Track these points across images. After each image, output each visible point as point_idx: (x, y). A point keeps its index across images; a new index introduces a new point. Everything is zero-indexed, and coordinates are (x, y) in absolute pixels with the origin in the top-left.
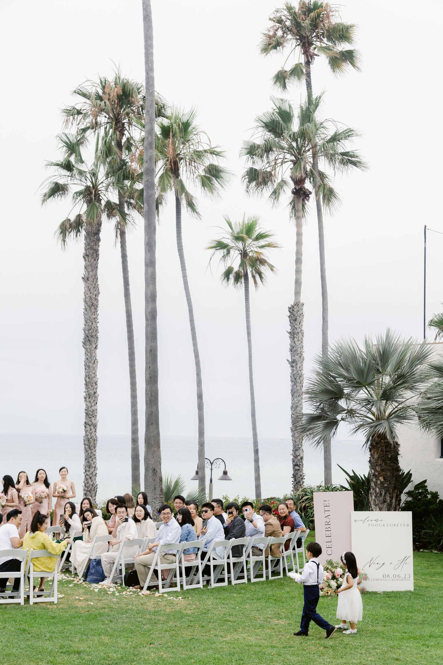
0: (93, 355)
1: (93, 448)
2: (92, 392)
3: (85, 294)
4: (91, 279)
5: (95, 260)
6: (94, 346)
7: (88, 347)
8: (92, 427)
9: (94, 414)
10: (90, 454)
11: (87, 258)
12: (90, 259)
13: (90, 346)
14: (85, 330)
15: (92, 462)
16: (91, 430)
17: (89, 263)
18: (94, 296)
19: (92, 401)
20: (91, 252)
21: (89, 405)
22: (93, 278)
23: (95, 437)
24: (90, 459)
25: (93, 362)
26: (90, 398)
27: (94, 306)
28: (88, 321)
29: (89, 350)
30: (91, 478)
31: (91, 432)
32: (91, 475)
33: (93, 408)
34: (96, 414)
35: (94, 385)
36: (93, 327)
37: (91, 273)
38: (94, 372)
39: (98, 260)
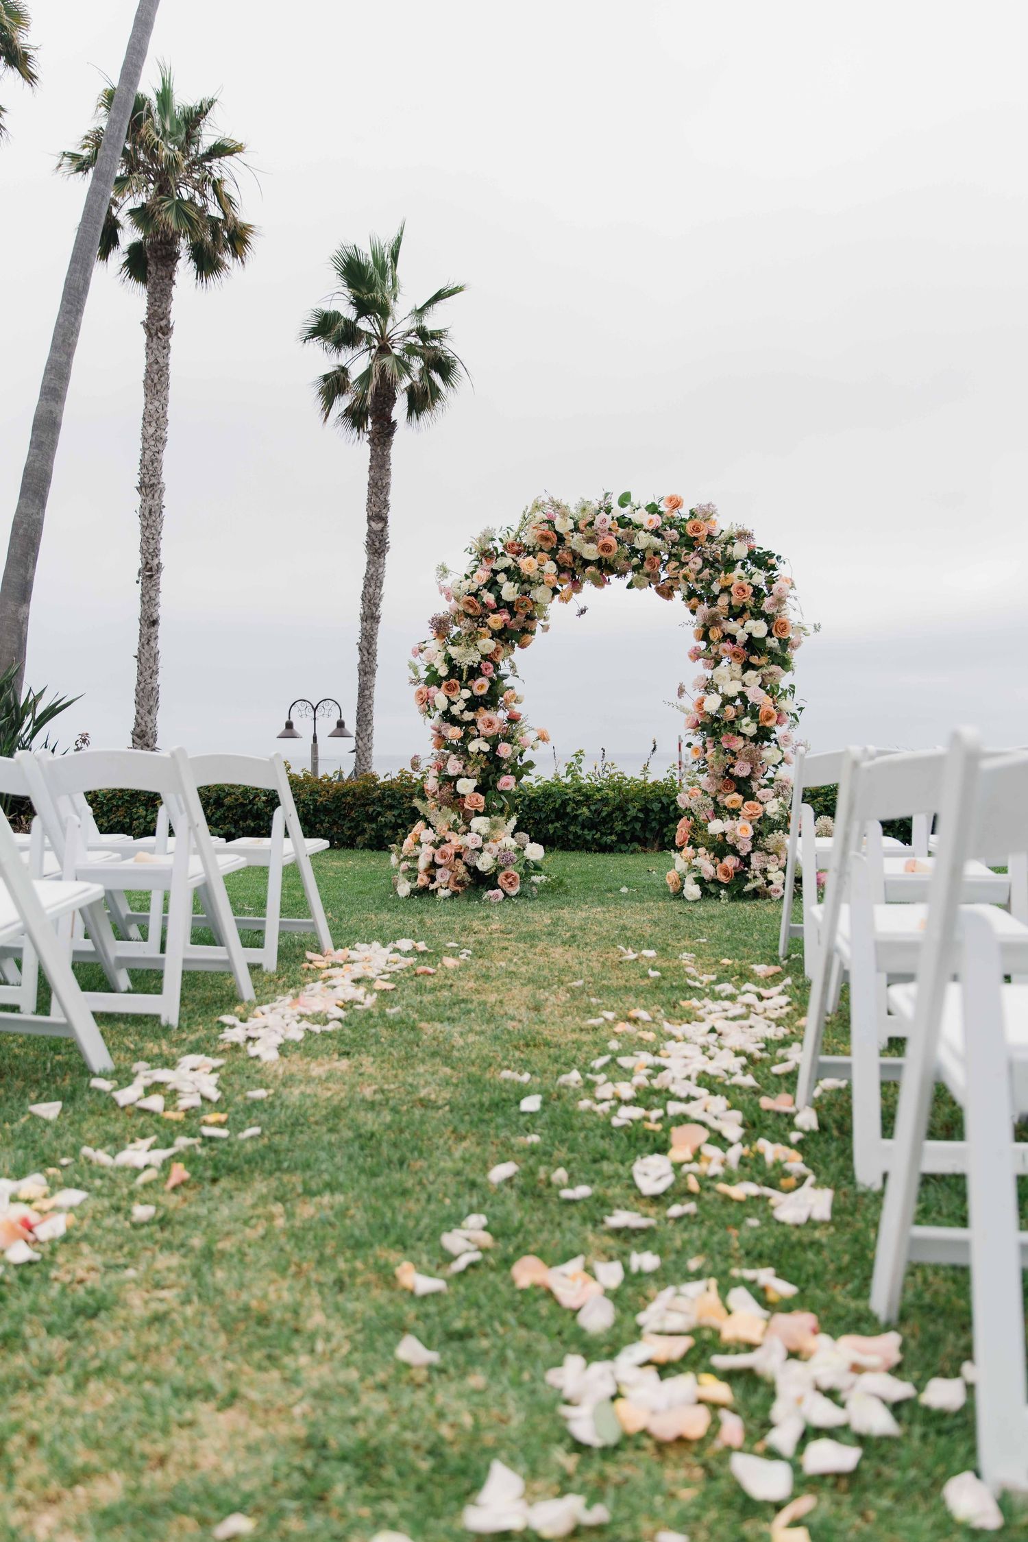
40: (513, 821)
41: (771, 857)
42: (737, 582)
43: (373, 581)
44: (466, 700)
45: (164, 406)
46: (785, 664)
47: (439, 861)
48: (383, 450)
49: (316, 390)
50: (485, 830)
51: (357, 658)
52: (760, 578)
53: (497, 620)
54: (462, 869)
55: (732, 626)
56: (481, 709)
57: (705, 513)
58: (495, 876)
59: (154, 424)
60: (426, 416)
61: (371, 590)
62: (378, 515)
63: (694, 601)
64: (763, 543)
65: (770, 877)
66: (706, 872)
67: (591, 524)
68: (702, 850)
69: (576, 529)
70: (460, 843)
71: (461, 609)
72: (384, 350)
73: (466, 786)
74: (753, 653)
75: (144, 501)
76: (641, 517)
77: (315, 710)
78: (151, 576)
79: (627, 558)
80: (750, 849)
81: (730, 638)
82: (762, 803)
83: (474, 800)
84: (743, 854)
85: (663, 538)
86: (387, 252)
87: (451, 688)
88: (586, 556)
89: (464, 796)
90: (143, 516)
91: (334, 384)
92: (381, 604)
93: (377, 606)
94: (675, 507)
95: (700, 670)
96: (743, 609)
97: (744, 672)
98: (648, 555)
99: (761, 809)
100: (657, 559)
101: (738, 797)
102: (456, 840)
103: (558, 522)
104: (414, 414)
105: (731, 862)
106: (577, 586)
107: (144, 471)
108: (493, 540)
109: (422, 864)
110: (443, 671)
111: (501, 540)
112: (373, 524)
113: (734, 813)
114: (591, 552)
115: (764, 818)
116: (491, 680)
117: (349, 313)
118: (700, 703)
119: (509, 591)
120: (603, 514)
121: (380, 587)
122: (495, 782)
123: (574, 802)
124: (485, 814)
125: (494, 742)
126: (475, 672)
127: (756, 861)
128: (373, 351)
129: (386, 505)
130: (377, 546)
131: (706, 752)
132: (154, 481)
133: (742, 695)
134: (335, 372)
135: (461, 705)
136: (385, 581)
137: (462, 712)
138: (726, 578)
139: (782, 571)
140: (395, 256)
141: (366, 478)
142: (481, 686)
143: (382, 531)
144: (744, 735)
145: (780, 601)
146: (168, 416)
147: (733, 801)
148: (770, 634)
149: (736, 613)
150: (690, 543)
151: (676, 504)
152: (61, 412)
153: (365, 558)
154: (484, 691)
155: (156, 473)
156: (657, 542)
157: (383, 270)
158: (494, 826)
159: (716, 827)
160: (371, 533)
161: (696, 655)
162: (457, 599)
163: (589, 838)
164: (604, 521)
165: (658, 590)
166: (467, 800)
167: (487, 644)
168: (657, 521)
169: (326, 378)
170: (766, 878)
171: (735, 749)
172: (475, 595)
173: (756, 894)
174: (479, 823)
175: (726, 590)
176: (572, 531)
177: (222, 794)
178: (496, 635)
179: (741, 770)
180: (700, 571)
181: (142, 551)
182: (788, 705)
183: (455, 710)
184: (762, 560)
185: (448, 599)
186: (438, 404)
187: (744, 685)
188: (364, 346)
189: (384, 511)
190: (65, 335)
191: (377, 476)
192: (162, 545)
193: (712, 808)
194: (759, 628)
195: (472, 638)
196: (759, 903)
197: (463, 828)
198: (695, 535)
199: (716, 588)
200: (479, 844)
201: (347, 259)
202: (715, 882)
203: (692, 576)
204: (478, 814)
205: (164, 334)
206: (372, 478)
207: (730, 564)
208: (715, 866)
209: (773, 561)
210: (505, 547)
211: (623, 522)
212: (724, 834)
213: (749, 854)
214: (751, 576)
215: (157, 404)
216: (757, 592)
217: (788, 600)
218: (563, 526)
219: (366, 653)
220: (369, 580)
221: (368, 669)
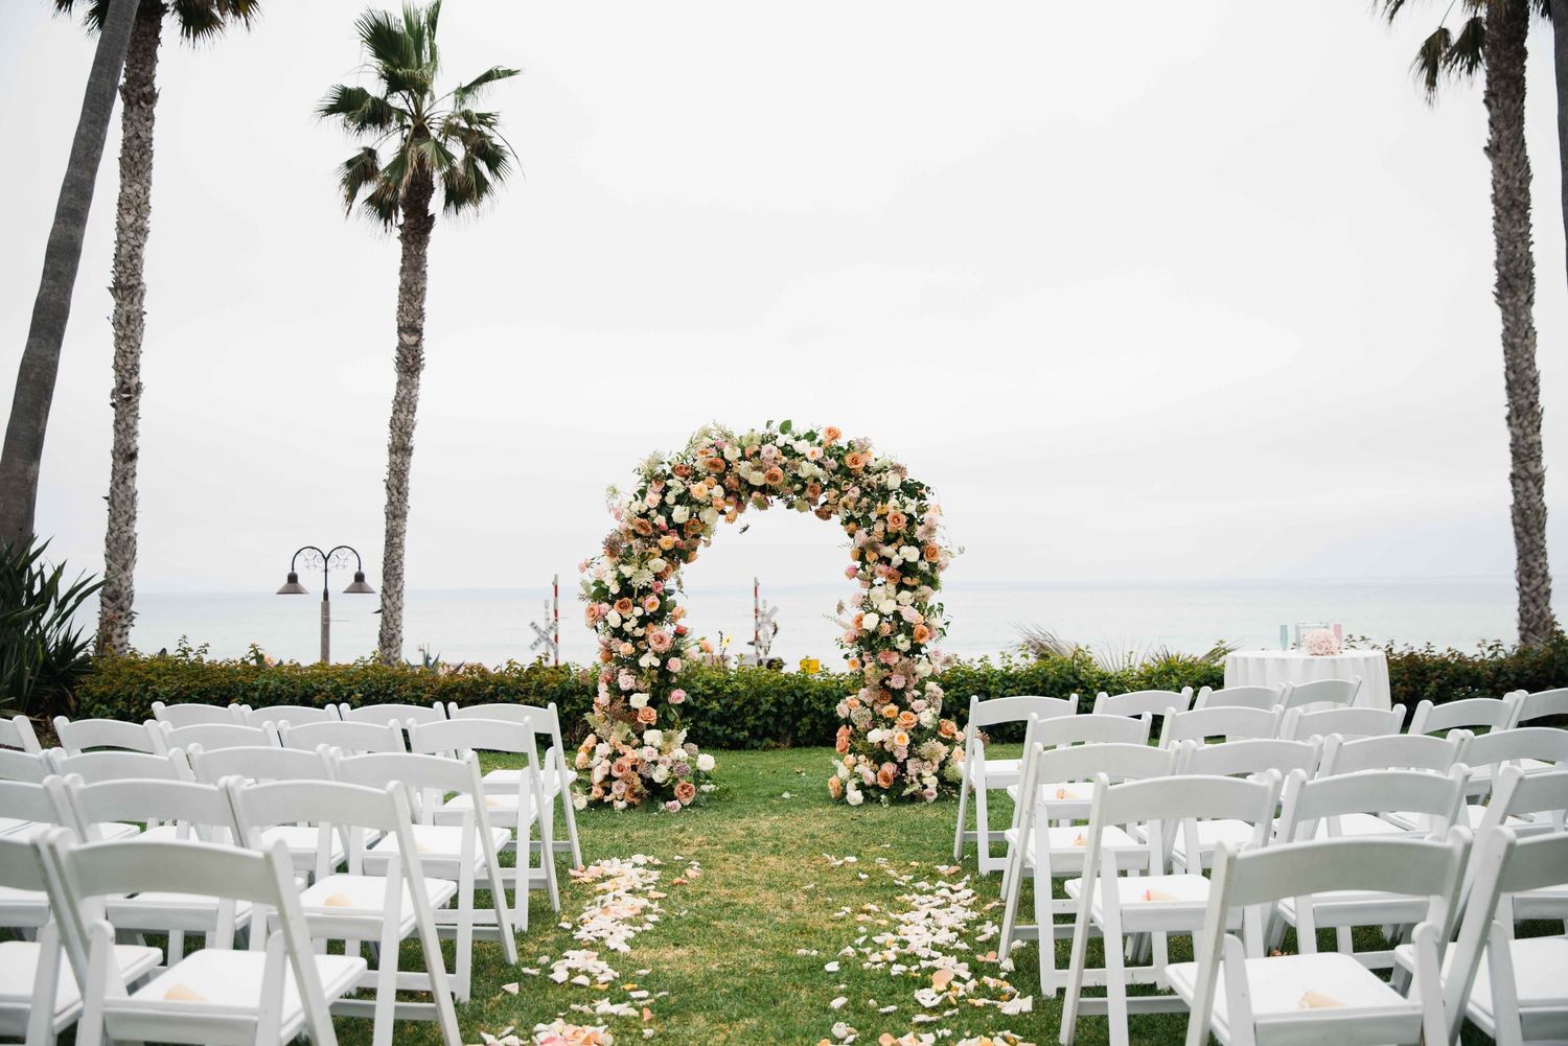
0: (1523, 317)
1: (1535, 531)
2: (1525, 403)
3: (1495, 183)
4: (1506, 147)
5: (1514, 101)
6: (1524, 298)
7: (1507, 301)
8: (1530, 484)
9: (1533, 453)
10: (1528, 546)
11: (1493, 102)
12: (1500, 100)
13: (1512, 298)
14: (1498, 265)
15: (1536, 564)
16: (1527, 489)
17: (1499, 112)
18: (1517, 184)
19: (1526, 423)
20: (1503, 83)
21: (1519, 432)
22: (1511, 142)
23: (1539, 505)
24: (1530, 558)
25: (1523, 335)
26: (1521, 418)
27: (1518, 206)
28: (1506, 243)
29: (1510, 308)
30: (1534, 601)
31: (1527, 494)
32: (1534, 594)
33: (1530, 440)
34: (1538, 453)
35: (1529, 386)
36: (1518, 255)
37: (1505, 133)
38: (1526, 356)
39: (1523, 100)
40: (684, 733)
41: (926, 763)
42: (892, 511)
43: (404, 405)
44: (637, 618)
45: (146, 190)
46: (933, 583)
47: (615, 773)
48: (417, 249)
49: (338, 180)
50: (658, 743)
51: (384, 499)
52: (912, 506)
53: (668, 541)
54: (638, 781)
55: (888, 551)
56: (650, 625)
57: (862, 446)
58: (671, 788)
59: (133, 212)
60: (468, 210)
61: (402, 416)
62: (411, 325)
63: (852, 525)
64: (913, 475)
65: (925, 781)
66: (867, 778)
67: (758, 453)
68: (862, 758)
69: (743, 458)
70: (636, 756)
71: (631, 528)
72: (420, 132)
73: (639, 701)
74: (905, 575)
75: (119, 305)
76: (802, 447)
77: (326, 559)
78: (128, 399)
79: (790, 484)
80: (906, 756)
81: (887, 561)
82: (916, 713)
83: (647, 713)
84: (900, 760)
85: (824, 468)
86: (423, 20)
87: (623, 606)
88: (752, 482)
89: (637, 710)
90: (117, 323)
91: (361, 169)
92: (414, 433)
93: (409, 435)
94: (834, 438)
95: (857, 587)
96: (898, 535)
97: (898, 592)
98: (810, 482)
99: (915, 720)
100: (817, 485)
101: (894, 708)
102: (631, 754)
103: (727, 450)
104: (452, 206)
105: (889, 768)
106: (740, 506)
107: (120, 268)
108: (663, 463)
109: (598, 776)
110: (615, 589)
111: (670, 463)
112: (405, 337)
113: (891, 724)
114: (757, 479)
115: (919, 729)
116: (659, 596)
117: (376, 88)
118: (859, 620)
119: (680, 514)
120: (769, 446)
121: (413, 413)
122: (666, 696)
123: (703, 696)
124: (656, 727)
125: (664, 658)
126: (645, 591)
127: (912, 767)
128: (406, 131)
129: (421, 314)
130: (409, 363)
131: (863, 664)
132: (133, 281)
133: (897, 615)
134: (360, 157)
135: (634, 622)
136: (419, 405)
137: (634, 628)
138: (883, 508)
139: (930, 500)
140: (433, 23)
141: (396, 281)
142: (651, 603)
143: (417, 344)
144: (898, 650)
145: (931, 530)
146: (152, 201)
147: (889, 712)
148: (921, 558)
149: (890, 539)
150: (848, 474)
151: (833, 434)
152: (82, 236)
153: (394, 377)
154: (655, 609)
155: (136, 272)
156: (819, 471)
157: (418, 36)
158: (668, 739)
159: (875, 736)
160: (402, 347)
161: (853, 573)
162: (630, 521)
163: (720, 733)
164: (771, 451)
165: (817, 512)
166: (640, 714)
167: (658, 564)
168: (819, 453)
169: (350, 164)
170: (921, 783)
171: (891, 663)
172: (645, 515)
173: (914, 798)
174: (653, 736)
175: (882, 517)
176: (740, 459)
177: (310, 691)
178: (665, 554)
179: (897, 682)
180: (859, 500)
181: (116, 367)
182: (937, 622)
183: (627, 627)
184: (912, 490)
185: (618, 516)
186: (485, 198)
187: (898, 603)
188: (394, 124)
189: (419, 322)
190: (88, 148)
191: (410, 279)
192: (143, 360)
193: (870, 718)
194: (911, 554)
195: (644, 559)
196: (917, 806)
197: (636, 741)
198: (854, 466)
199: (873, 516)
200: (655, 756)
201: (373, 23)
202: (876, 787)
203: (851, 505)
204: (650, 727)
205: (146, 102)
206: (404, 282)
207: (885, 493)
208: (876, 773)
209: (924, 491)
210: (673, 469)
211: (787, 451)
212: (882, 743)
213: (905, 760)
214: (905, 506)
215: (137, 187)
216: (911, 520)
217: (938, 528)
218: (731, 454)
219: (395, 492)
220: (399, 403)
221: (398, 512)
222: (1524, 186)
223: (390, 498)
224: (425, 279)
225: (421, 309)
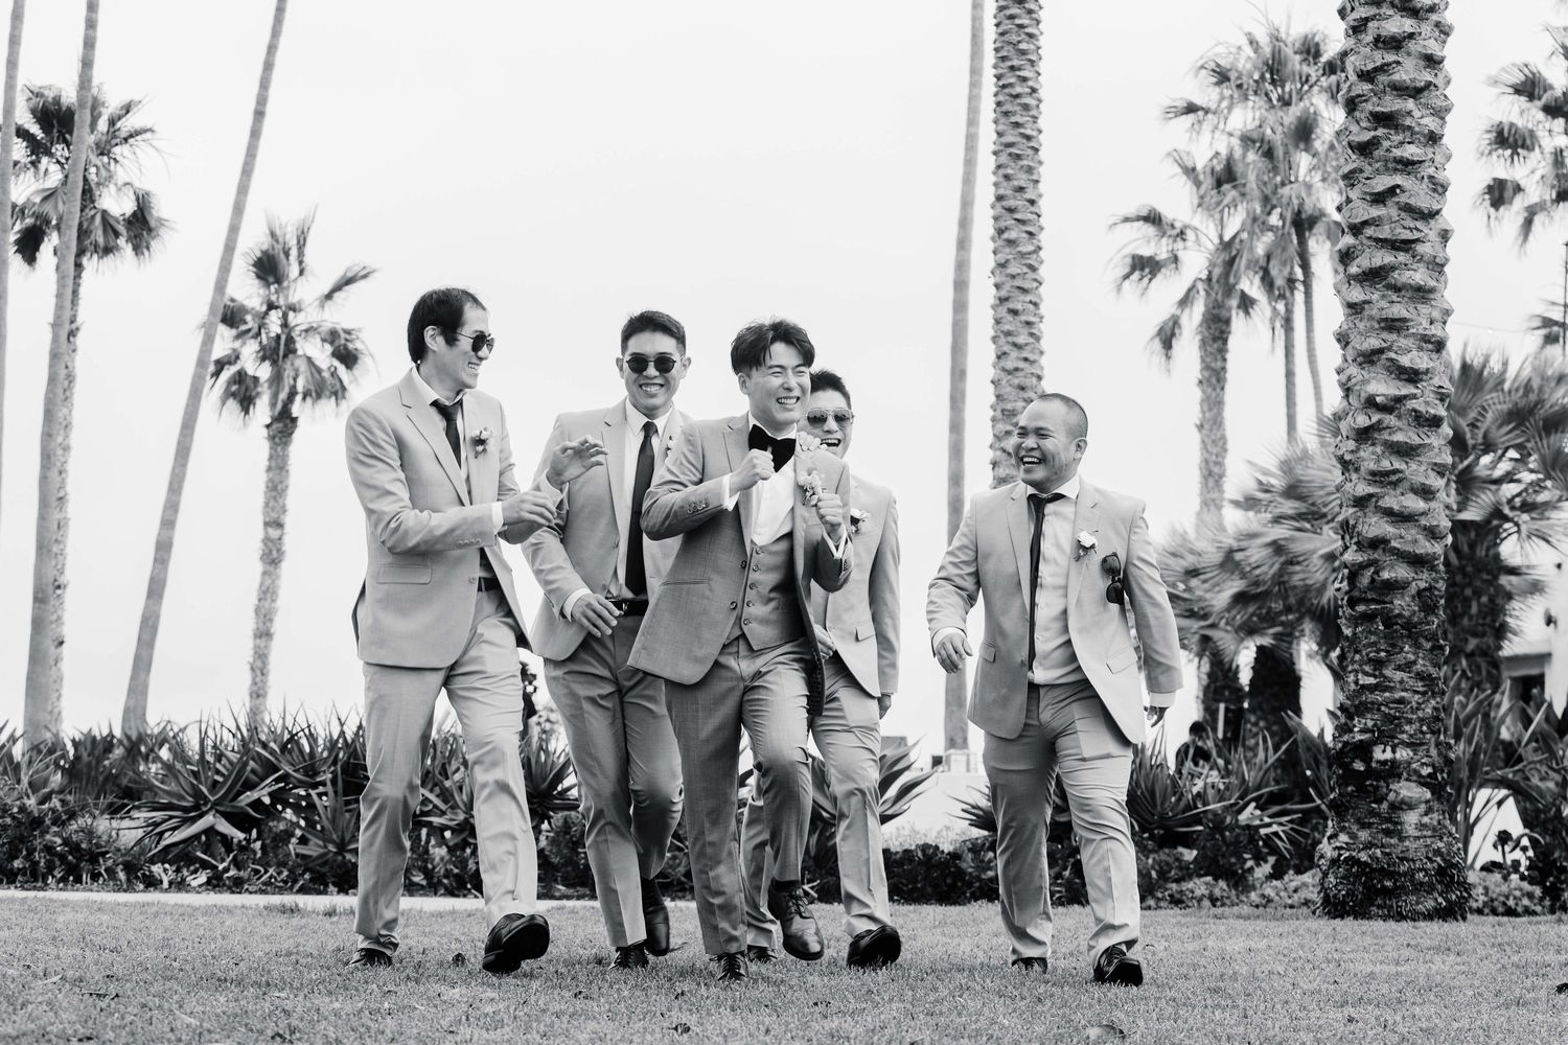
4: (1207, 427)
5: (1215, 389)
20: (1207, 374)
37: (1207, 415)
39: (1223, 389)
43: (267, 593)
48: (283, 450)
51: (248, 679)
61: (265, 604)
62: (275, 520)
92: (276, 620)
93: (271, 620)
112: (269, 530)
117: (257, 306)
121: (275, 601)
129: (283, 510)
130: (272, 556)
136: (280, 594)
140: (302, 246)
141: (263, 479)
143: (280, 539)
153: (259, 567)
160: (267, 540)
189: (281, 516)
191: (277, 479)
201: (258, 253)
206: (271, 480)
219: (258, 673)
220: (265, 593)
221: (261, 692)
222: (1220, 459)
223: (254, 679)
224: (288, 477)
225: (284, 506)
